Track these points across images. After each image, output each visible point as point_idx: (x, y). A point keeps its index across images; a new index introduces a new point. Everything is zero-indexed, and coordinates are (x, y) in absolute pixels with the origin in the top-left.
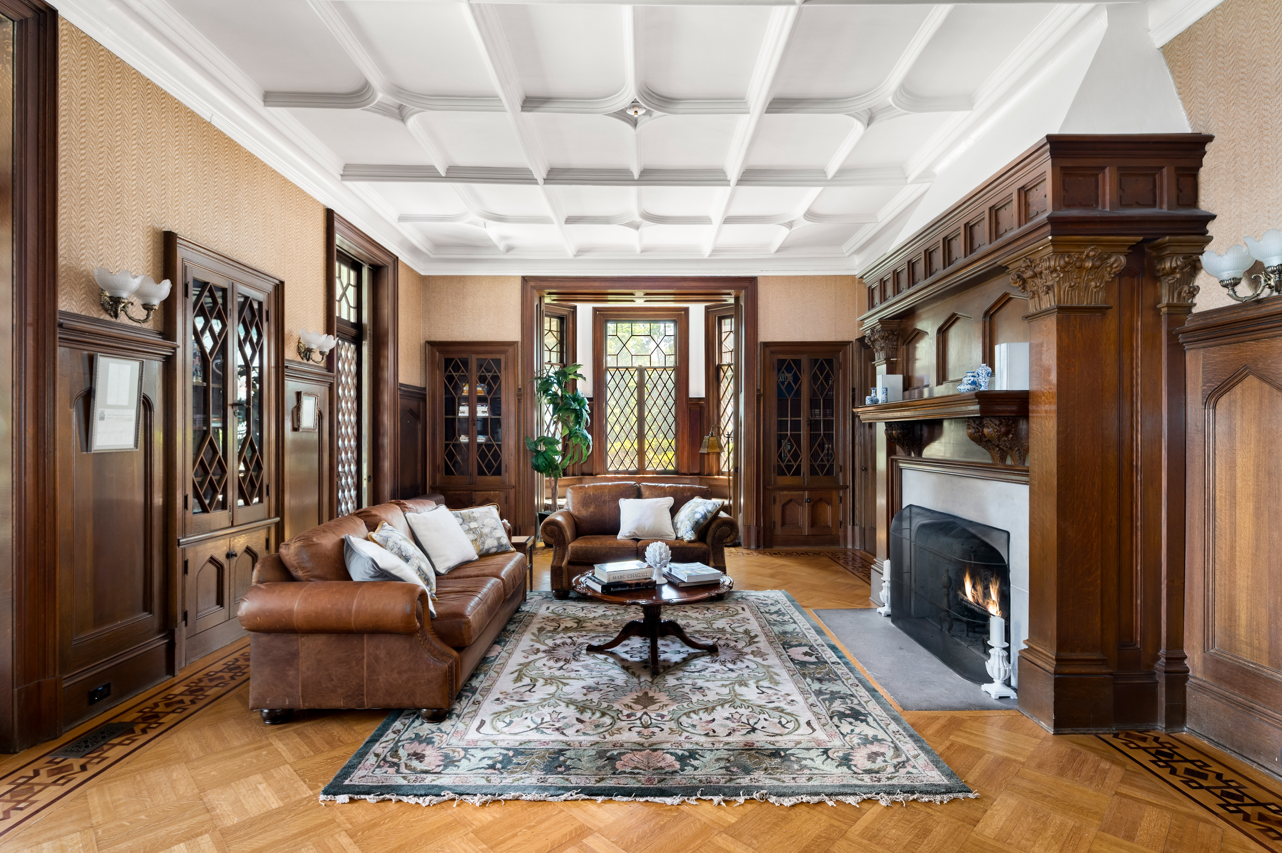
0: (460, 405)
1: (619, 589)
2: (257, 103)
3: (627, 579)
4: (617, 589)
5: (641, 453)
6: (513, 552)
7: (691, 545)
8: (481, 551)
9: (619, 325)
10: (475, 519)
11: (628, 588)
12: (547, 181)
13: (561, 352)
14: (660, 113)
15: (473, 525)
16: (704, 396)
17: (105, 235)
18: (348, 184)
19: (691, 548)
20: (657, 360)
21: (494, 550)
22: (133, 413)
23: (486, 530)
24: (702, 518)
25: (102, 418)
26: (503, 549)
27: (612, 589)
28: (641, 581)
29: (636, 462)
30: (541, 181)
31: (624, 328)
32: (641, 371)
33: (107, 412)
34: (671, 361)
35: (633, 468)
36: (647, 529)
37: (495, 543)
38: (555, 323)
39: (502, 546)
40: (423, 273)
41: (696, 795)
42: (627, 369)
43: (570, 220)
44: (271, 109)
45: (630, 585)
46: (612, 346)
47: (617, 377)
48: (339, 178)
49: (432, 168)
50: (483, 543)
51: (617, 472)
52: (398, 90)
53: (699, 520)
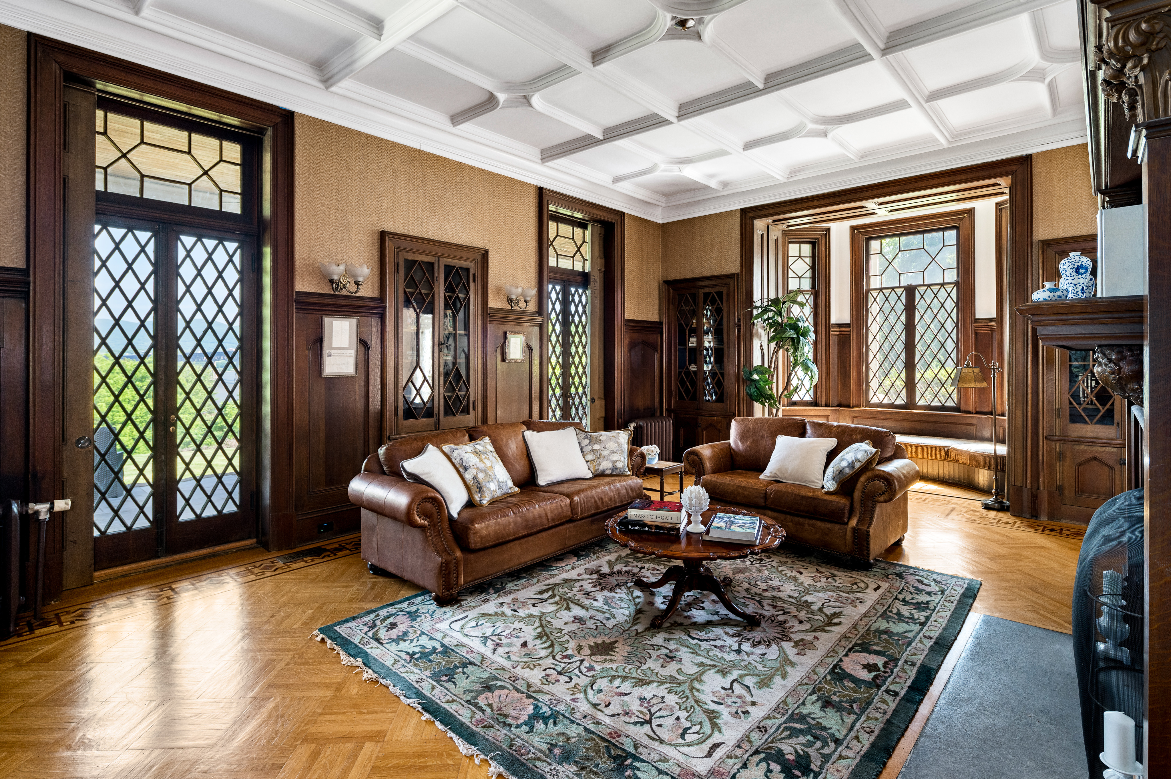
0: (690, 336)
1: (638, 528)
2: (448, 126)
3: (650, 519)
4: (635, 528)
5: (910, 385)
6: (628, 476)
7: (827, 497)
8: (596, 470)
9: (883, 241)
10: (599, 442)
11: (647, 529)
12: (680, 117)
13: (813, 278)
14: (710, 16)
15: (596, 447)
16: (995, 316)
17: (335, 241)
18: (549, 164)
19: (825, 500)
20: (934, 276)
21: (608, 472)
22: (352, 352)
23: (605, 453)
24: (848, 466)
25: (330, 356)
26: (617, 472)
27: (630, 527)
28: (665, 525)
29: (904, 394)
30: (675, 120)
31: (889, 245)
32: (910, 291)
33: (333, 352)
34: (952, 276)
35: (899, 402)
36: (789, 470)
37: (610, 465)
38: (806, 249)
39: (617, 469)
40: (661, 222)
41: (487, 756)
42: (893, 289)
43: (749, 146)
44: (459, 127)
45: (650, 527)
46: (875, 264)
47: (880, 298)
48: (540, 161)
49: (589, 137)
50: (599, 464)
51: (880, 405)
52: (509, 86)
53: (843, 468)
